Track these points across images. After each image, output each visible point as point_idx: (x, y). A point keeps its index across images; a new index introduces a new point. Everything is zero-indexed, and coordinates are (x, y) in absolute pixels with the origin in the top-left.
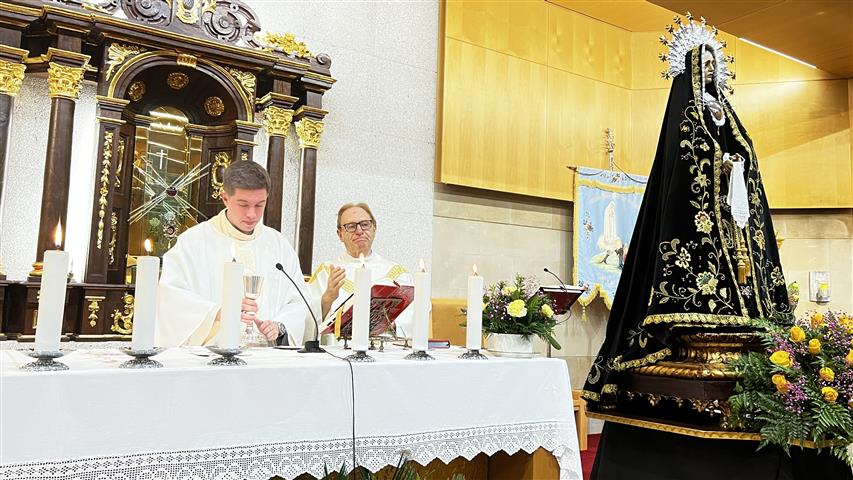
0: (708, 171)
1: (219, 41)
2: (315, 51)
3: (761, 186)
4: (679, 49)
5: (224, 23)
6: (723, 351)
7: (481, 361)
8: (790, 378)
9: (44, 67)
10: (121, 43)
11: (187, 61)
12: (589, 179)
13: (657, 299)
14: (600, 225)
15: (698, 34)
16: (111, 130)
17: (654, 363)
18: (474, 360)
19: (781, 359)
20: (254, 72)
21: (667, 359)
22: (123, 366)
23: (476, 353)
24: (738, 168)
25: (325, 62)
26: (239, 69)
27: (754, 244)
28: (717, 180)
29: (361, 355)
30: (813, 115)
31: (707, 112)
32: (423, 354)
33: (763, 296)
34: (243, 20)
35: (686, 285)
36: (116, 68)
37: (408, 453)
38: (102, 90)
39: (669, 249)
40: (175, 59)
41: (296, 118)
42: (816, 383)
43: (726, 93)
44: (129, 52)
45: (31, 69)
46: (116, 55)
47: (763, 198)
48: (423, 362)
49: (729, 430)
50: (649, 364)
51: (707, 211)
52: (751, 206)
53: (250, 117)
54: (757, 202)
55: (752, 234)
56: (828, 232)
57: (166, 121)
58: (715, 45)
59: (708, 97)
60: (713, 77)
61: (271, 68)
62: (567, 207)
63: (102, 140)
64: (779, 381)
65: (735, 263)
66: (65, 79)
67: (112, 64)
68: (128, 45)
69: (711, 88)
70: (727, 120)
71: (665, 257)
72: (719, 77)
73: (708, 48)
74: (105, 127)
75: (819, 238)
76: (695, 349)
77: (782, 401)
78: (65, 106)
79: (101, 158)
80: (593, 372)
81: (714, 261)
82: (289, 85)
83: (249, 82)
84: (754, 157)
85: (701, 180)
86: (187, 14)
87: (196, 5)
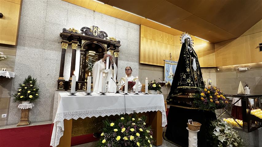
0: (189, 60)
1: (101, 39)
2: (117, 40)
3: (199, 63)
4: (183, 38)
5: (102, 36)
6: (192, 93)
7: (148, 95)
8: (204, 98)
9: (71, 44)
10: (84, 40)
11: (95, 42)
12: (167, 62)
13: (180, 84)
14: (169, 70)
15: (187, 36)
17: (179, 95)
18: (146, 95)
19: (202, 94)
20: (107, 44)
21: (181, 94)
22: (85, 95)
23: (147, 93)
24: (194, 60)
25: (119, 42)
26: (104, 43)
27: (198, 74)
28: (191, 62)
29: (126, 94)
30: (208, 50)
31: (189, 50)
32: (137, 94)
33: (199, 83)
34: (105, 35)
35: (185, 81)
36: (83, 44)
37: (135, 111)
38: (81, 48)
39: (182, 75)
40: (93, 42)
41: (114, 52)
42: (209, 99)
43: (192, 46)
44: (85, 41)
45: (69, 44)
46: (83, 42)
47: (199, 65)
48: (137, 95)
49: (193, 107)
50: (178, 95)
51: (189, 68)
52: (197, 67)
53: (106, 52)
54: (198, 66)
55: (197, 72)
56: (211, 71)
57: (92, 53)
58: (190, 38)
59: (189, 47)
60: (190, 43)
61: (110, 43)
62: (163, 67)
63: (81, 56)
64: (202, 98)
65: (194, 77)
66: (75, 46)
67: (82, 43)
69: (189, 45)
70: (192, 51)
71: (181, 76)
72: (191, 43)
73: (189, 38)
74: (81, 54)
75: (210, 73)
76: (187, 93)
77: (203, 102)
78: (75, 51)
79: (81, 59)
80: (168, 97)
81: (190, 77)
82: (113, 46)
83: (106, 46)
84: (197, 58)
85: (188, 62)
86: (95, 34)
87: (97, 32)
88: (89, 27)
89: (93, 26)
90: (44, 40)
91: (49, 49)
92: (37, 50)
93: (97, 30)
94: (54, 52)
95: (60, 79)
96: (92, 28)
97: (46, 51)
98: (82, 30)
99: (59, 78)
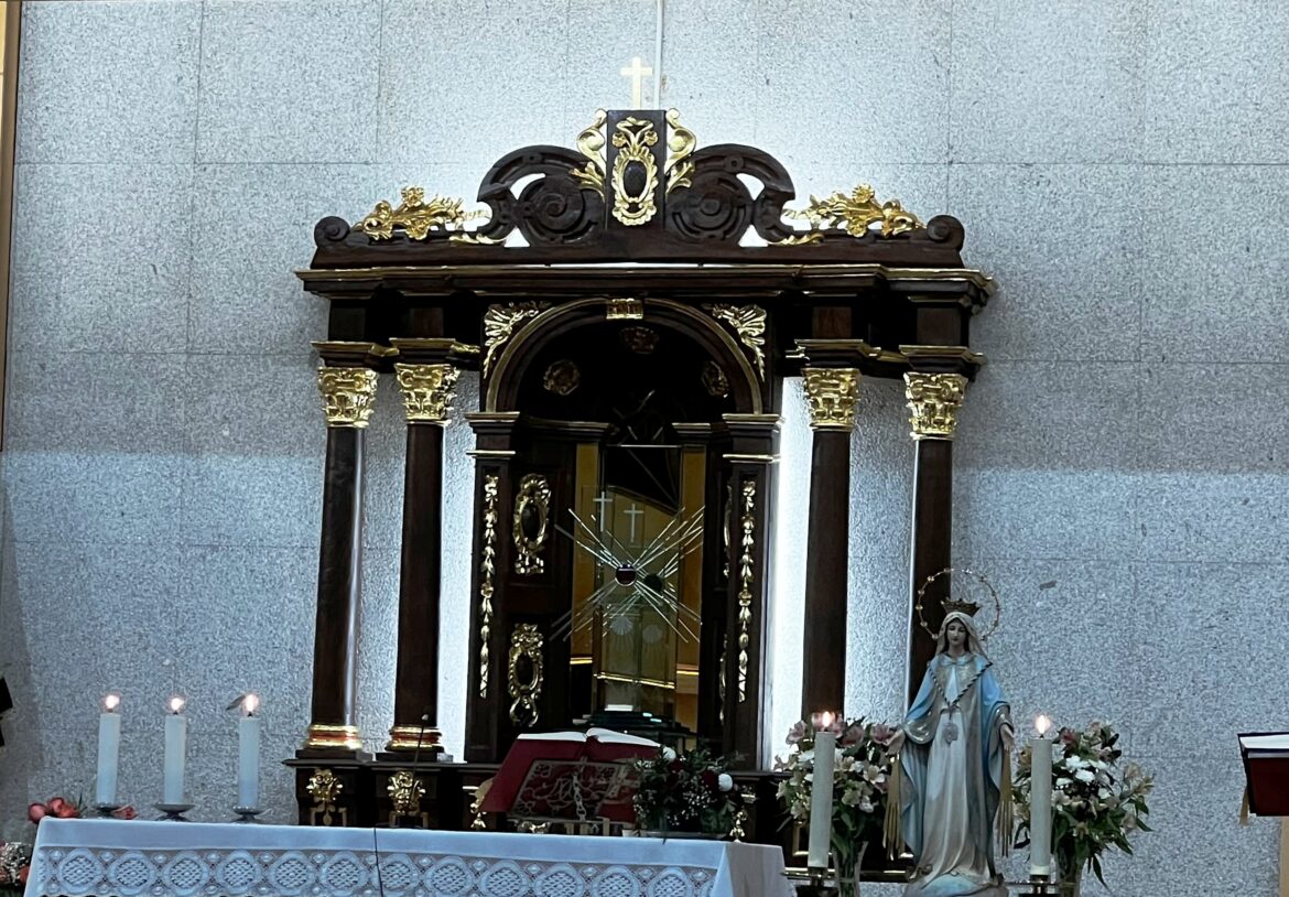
5: (713, 204)
10: (503, 304)
11: (624, 313)
16: (493, 472)
26: (728, 304)
34: (754, 186)
36: (499, 350)
40: (603, 309)
46: (499, 326)
53: (757, 401)
67: (492, 345)
68: (517, 301)
74: (484, 469)
78: (427, 439)
79: (479, 526)
83: (752, 327)
86: (634, 208)
87: (651, 183)
88: (571, 143)
89: (612, 119)
90: (189, 353)
91: (231, 447)
92: (141, 467)
93: (659, 150)
94: (276, 464)
95: (316, 742)
96: (594, 149)
97: (211, 461)
98: (494, 190)
99: (315, 734)
